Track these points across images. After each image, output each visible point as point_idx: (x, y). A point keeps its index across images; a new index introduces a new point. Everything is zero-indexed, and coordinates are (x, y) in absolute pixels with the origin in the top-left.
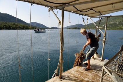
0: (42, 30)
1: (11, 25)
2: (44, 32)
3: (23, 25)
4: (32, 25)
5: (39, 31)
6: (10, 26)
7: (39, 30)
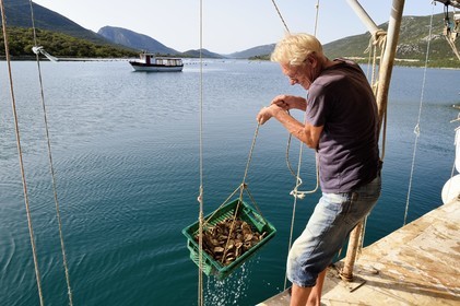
0: (165, 62)
1: (24, 39)
2: (177, 69)
3: (72, 39)
4: (110, 38)
5: (148, 64)
6: (20, 44)
7: (152, 61)
